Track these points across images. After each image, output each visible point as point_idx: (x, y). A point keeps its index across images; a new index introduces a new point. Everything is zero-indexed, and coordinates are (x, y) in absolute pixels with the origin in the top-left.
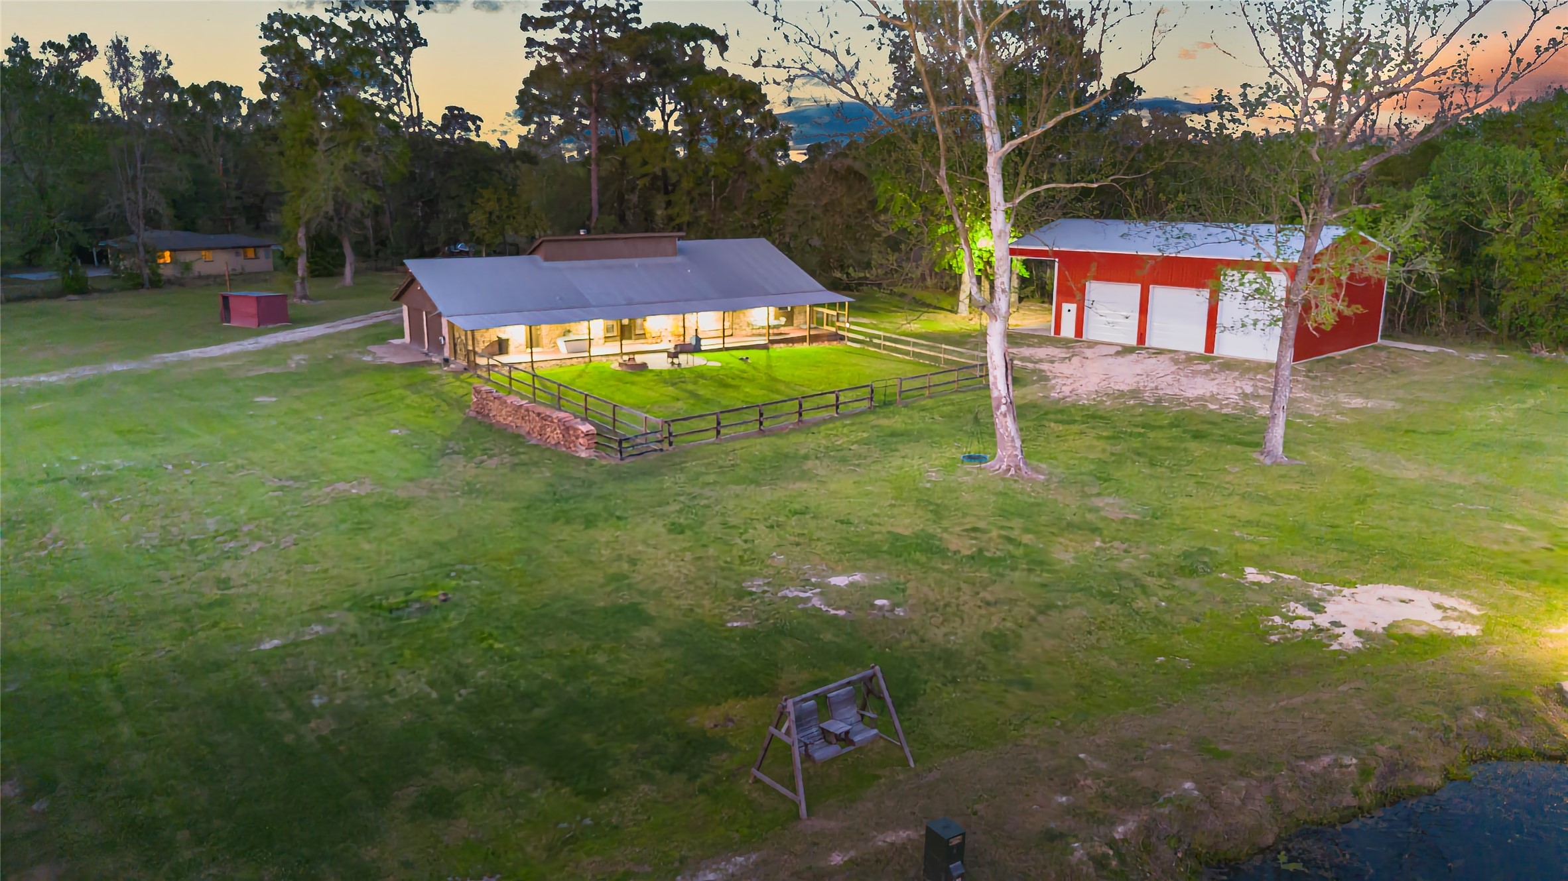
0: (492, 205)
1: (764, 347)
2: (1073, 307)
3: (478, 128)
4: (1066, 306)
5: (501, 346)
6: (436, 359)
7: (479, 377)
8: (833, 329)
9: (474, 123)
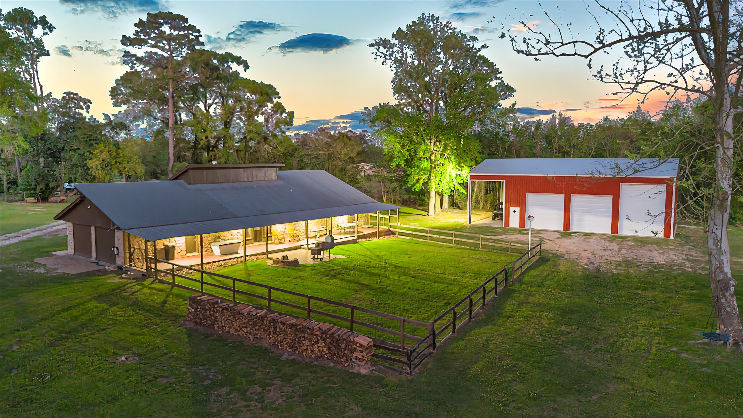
0: (105, 155)
1: (355, 242)
2: (518, 209)
3: (88, 107)
4: (512, 209)
5: (168, 253)
6: (109, 267)
7: (161, 282)
8: (387, 228)
9: (85, 103)
